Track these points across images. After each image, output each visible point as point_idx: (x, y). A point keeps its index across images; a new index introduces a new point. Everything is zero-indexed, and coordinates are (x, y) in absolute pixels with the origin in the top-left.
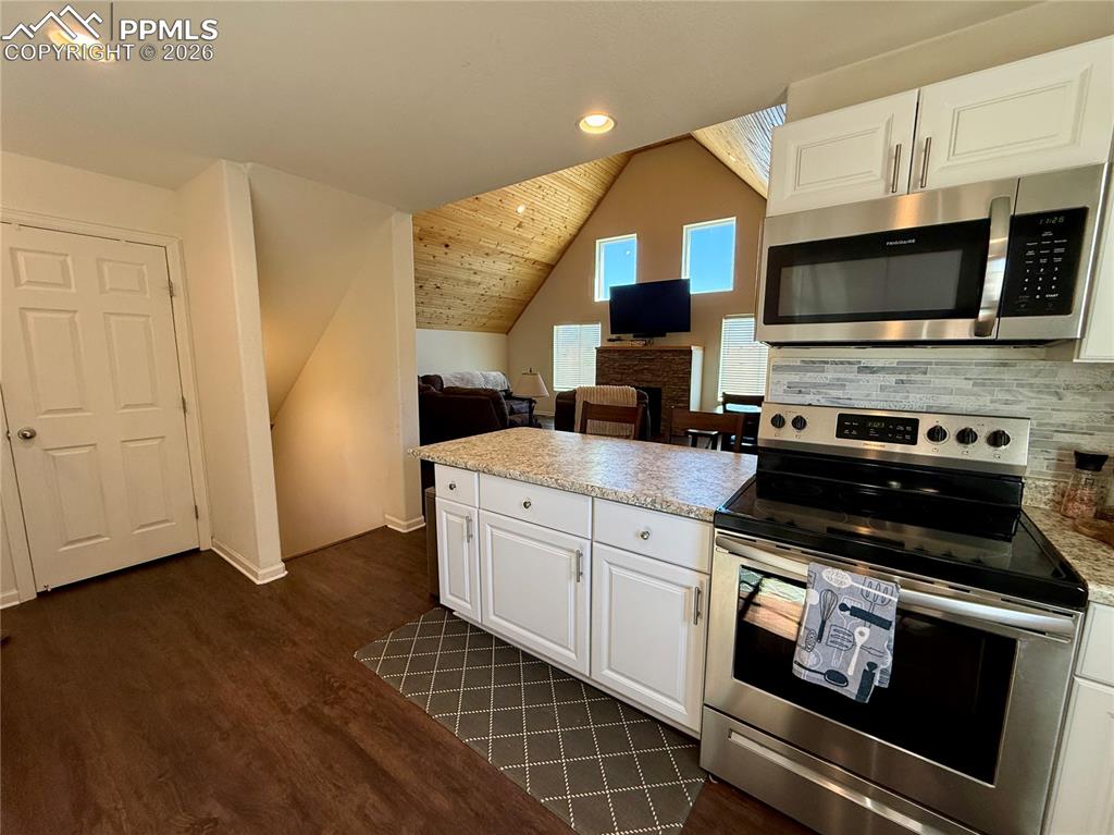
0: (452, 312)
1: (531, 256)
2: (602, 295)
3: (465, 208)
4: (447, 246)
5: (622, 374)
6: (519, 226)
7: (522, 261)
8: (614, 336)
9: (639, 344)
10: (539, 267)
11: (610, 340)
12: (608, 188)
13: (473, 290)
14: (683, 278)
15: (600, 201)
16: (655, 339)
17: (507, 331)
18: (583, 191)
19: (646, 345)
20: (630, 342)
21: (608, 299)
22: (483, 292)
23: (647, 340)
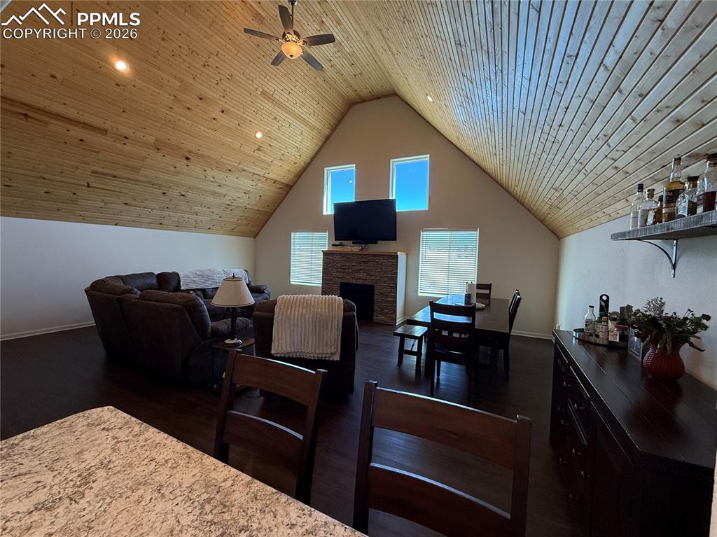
0: (200, 218)
1: (271, 176)
2: (328, 210)
3: (202, 125)
4: (188, 159)
5: (343, 272)
6: (259, 149)
7: (263, 180)
8: (338, 242)
9: (356, 249)
10: (279, 186)
11: (333, 245)
12: (334, 129)
13: (219, 201)
14: (390, 198)
15: (327, 139)
16: (370, 245)
17: (255, 235)
18: (313, 128)
19: (362, 250)
20: (350, 247)
21: (333, 213)
22: (229, 202)
23: (363, 246)
